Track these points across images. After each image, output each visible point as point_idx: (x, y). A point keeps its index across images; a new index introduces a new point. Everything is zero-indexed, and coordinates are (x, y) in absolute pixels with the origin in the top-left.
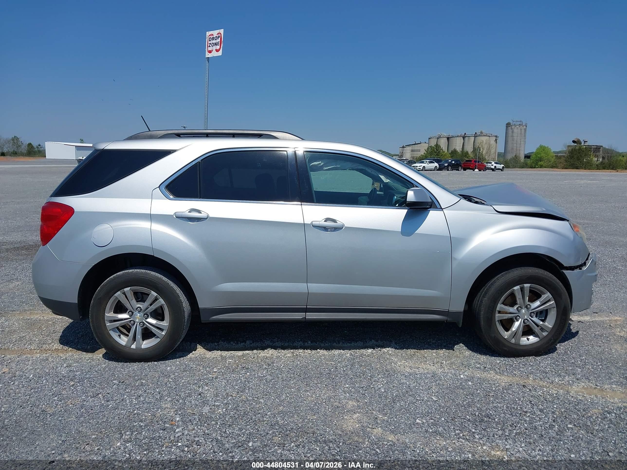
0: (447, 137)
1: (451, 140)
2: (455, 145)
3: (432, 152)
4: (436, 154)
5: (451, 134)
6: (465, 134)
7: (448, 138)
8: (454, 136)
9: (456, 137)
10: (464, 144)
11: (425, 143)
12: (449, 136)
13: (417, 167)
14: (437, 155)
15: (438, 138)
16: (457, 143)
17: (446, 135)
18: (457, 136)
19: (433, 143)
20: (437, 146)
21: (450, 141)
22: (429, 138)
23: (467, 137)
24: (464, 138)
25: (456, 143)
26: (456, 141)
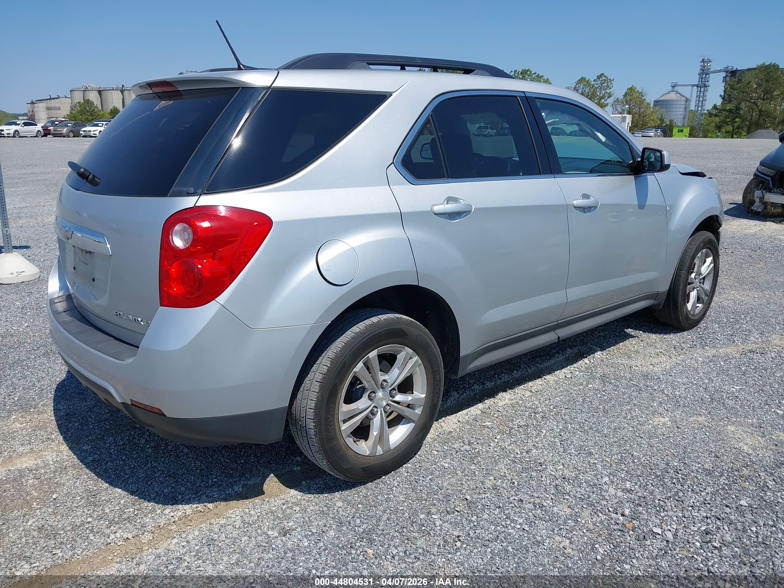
0: (98, 89)
1: (103, 93)
2: (111, 101)
3: (82, 110)
4: (89, 114)
5: (103, 86)
6: (123, 86)
7: (100, 92)
8: (107, 89)
9: (110, 90)
10: (125, 100)
11: (66, 97)
12: (100, 88)
13: (90, 131)
14: (91, 114)
15: (84, 91)
16: (114, 98)
17: (95, 87)
18: (112, 89)
19: (79, 97)
20: (88, 102)
21: (102, 96)
22: (71, 91)
23: (126, 91)
24: (122, 91)
25: (112, 99)
26: (112, 96)
